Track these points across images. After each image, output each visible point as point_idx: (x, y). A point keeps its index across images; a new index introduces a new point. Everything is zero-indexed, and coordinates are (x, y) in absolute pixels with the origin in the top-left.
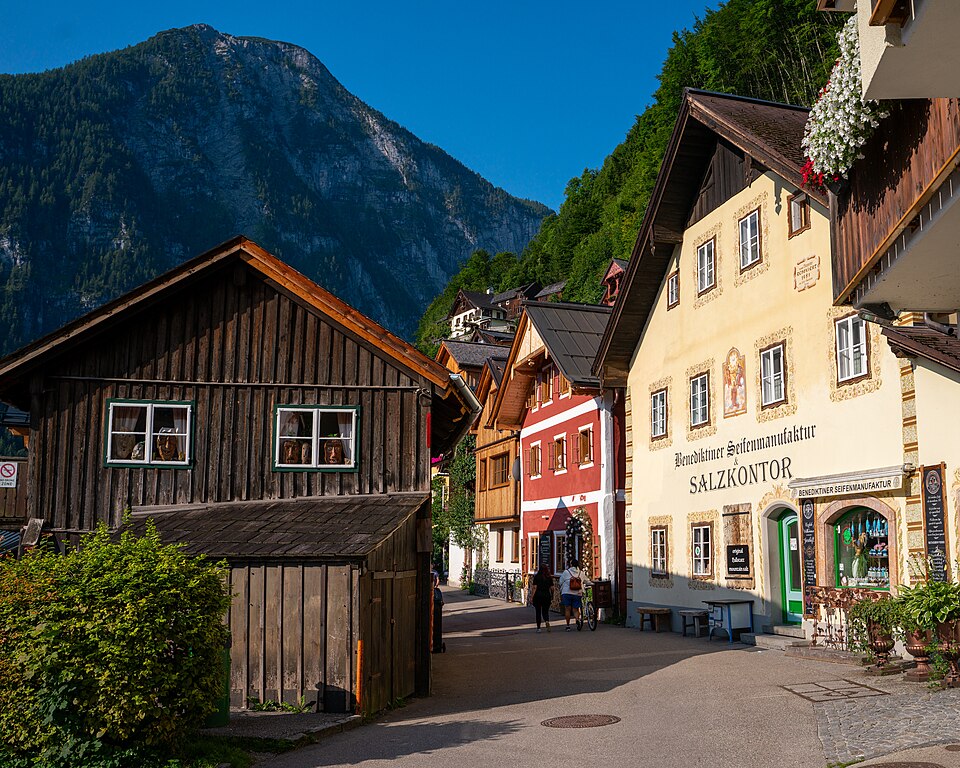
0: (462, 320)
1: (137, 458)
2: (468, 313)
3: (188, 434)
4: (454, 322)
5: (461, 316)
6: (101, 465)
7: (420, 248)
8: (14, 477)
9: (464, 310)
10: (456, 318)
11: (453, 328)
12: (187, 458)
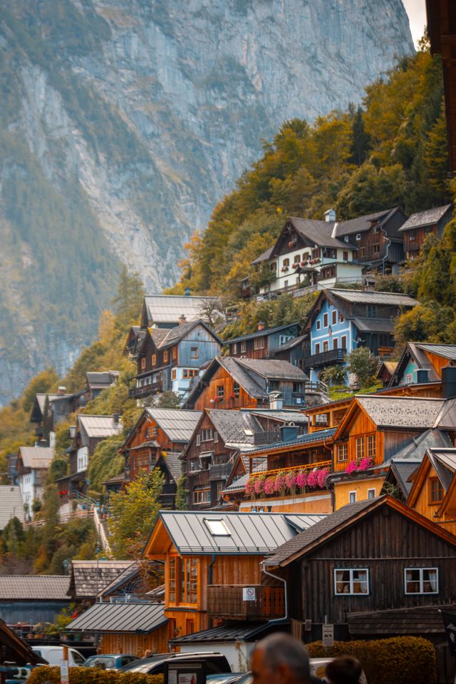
0: (292, 262)
1: (346, 592)
2: (301, 252)
3: (368, 582)
4: (280, 265)
5: (291, 256)
6: (332, 596)
7: (144, 41)
8: (254, 595)
9: (295, 247)
10: (282, 258)
11: (280, 273)
12: (368, 592)
